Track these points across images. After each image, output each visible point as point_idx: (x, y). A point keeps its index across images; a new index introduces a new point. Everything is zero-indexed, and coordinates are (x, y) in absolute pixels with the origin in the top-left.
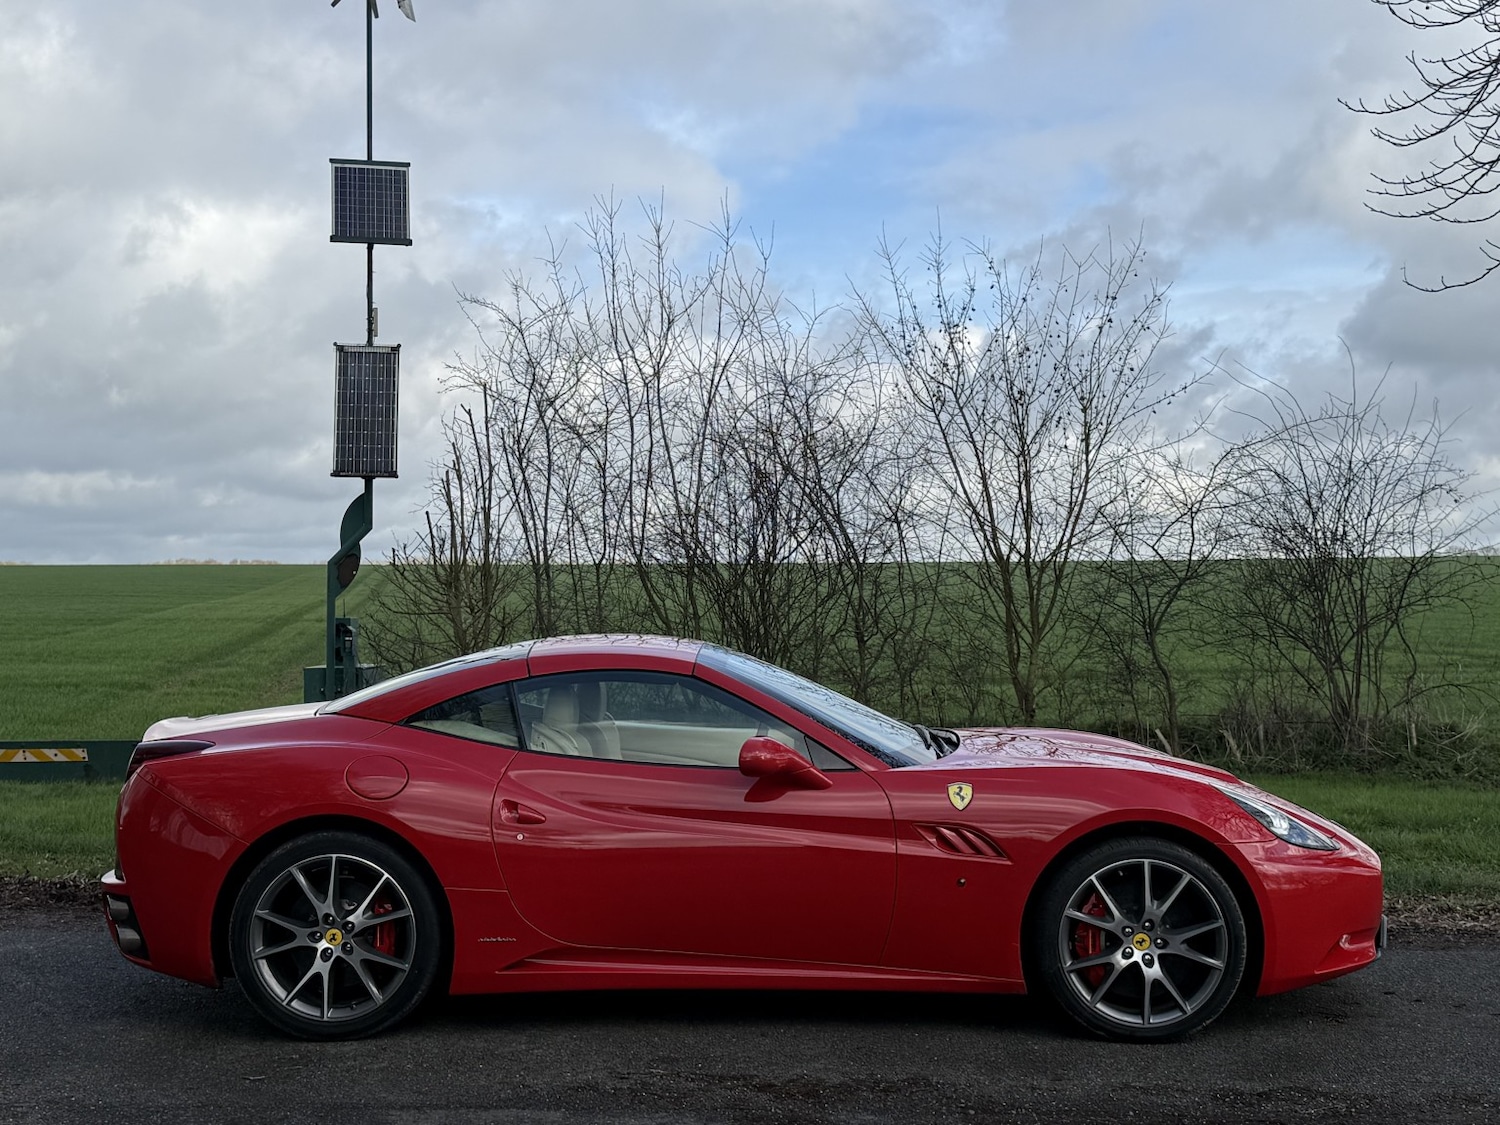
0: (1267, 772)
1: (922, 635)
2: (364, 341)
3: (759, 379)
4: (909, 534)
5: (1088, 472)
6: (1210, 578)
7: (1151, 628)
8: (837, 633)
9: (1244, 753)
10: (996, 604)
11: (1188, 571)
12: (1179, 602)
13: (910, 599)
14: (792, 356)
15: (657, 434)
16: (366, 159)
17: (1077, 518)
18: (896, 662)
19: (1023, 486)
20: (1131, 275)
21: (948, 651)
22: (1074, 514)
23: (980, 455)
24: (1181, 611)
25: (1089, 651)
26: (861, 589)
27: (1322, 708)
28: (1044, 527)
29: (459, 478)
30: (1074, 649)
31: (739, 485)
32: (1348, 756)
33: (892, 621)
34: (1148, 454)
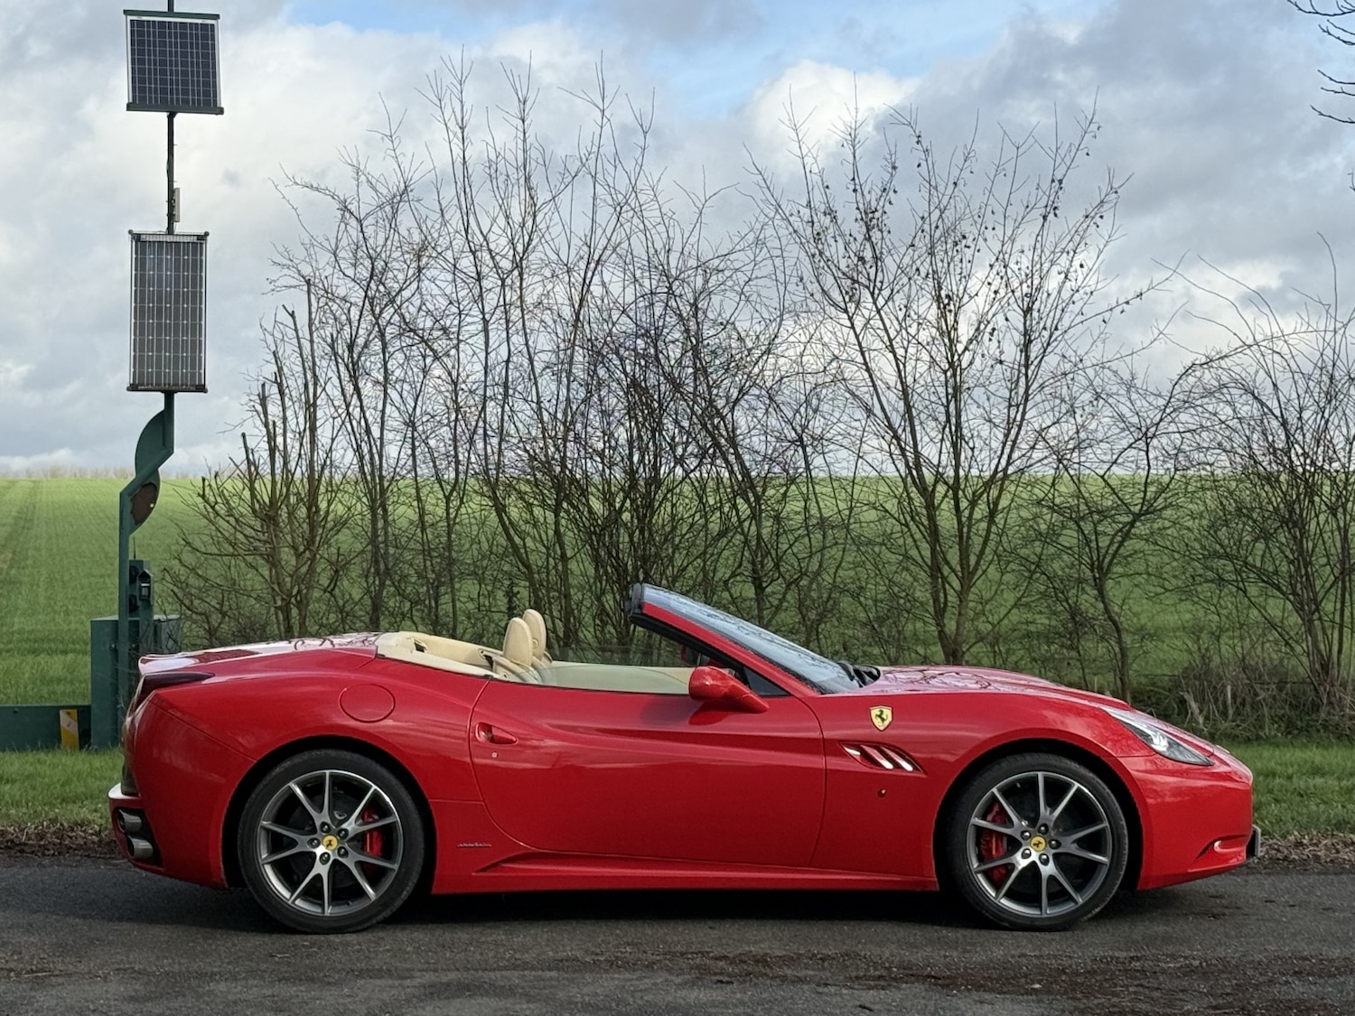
0: (1233, 740)
1: (831, 581)
2: (164, 228)
3: (638, 273)
4: (818, 461)
5: (1028, 388)
6: (1168, 513)
7: (1101, 572)
8: (730, 578)
9: (1207, 718)
10: (919, 543)
11: (1143, 504)
12: (1132, 542)
13: (817, 536)
14: (677, 246)
15: (517, 340)
16: (166, 10)
17: (1014, 442)
18: (801, 613)
19: (952, 405)
20: (1082, 153)
21: (862, 599)
22: (1012, 436)
23: (901, 366)
24: (1136, 552)
25: (1029, 599)
26: (759, 526)
27: (1300, 665)
28: (976, 453)
29: (282, 393)
30: (1010, 597)
31: (615, 401)
32: (1326, 721)
33: (796, 564)
34: (1097, 368)
